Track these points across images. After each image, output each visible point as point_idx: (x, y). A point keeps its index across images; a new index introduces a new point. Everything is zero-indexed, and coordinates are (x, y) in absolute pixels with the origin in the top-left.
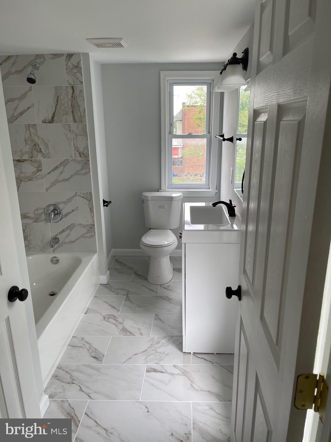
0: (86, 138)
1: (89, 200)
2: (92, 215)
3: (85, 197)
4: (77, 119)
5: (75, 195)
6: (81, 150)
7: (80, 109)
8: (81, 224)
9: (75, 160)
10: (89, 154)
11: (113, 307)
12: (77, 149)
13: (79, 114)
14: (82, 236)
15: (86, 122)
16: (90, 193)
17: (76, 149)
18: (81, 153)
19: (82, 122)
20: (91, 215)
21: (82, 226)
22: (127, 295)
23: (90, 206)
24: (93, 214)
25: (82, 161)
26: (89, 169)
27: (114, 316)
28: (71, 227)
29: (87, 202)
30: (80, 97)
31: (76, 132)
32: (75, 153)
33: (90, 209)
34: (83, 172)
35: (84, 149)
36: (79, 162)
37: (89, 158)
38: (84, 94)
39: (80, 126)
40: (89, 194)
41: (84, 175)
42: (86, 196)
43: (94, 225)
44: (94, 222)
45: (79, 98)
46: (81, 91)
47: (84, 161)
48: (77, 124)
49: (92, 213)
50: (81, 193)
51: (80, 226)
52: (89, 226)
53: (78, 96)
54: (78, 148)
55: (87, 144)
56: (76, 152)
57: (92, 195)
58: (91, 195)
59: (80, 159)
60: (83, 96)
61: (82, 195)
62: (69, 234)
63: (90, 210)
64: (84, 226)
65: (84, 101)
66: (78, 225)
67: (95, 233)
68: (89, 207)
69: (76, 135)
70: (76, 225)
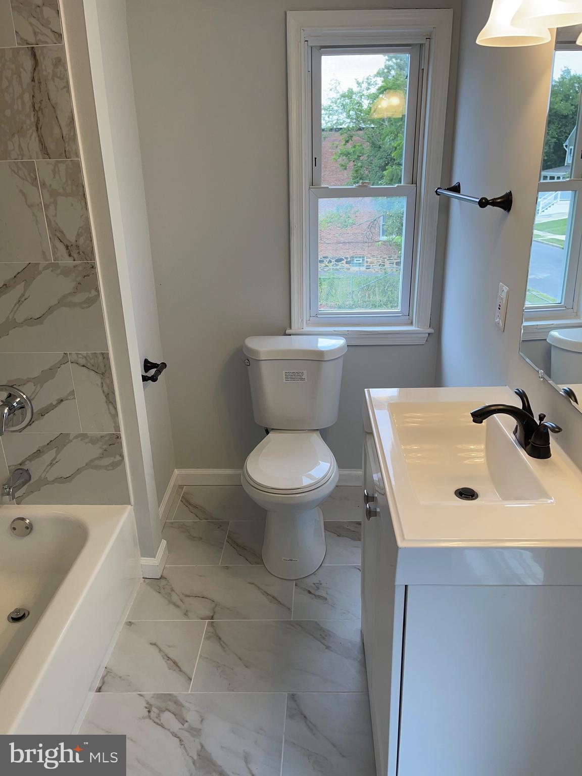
0: (83, 204)
1: (103, 374)
2: (113, 411)
3: (89, 365)
4: (51, 146)
5: (65, 360)
6: (71, 237)
7: (59, 117)
8: (84, 436)
9: (55, 266)
10: (93, 247)
11: (175, 663)
12: (58, 234)
13: (56, 130)
14: (90, 465)
15: (78, 155)
16: (103, 354)
17: (55, 235)
18: (72, 245)
19: (66, 154)
20: (110, 413)
21: (87, 440)
22: (212, 618)
23: (105, 388)
24: (115, 408)
25: (75, 267)
26: (97, 290)
27: (177, 702)
28: (59, 442)
29: (97, 379)
30: (57, 80)
31: (50, 186)
32: (54, 247)
33: (107, 396)
34: (80, 298)
35: (79, 235)
36: (66, 272)
37: (94, 259)
38: (66, 70)
39: (62, 167)
40: (101, 358)
41: (85, 306)
42: (92, 361)
43: (118, 437)
44: (117, 428)
45: (54, 81)
46: (60, 62)
47: (80, 268)
48: (53, 160)
49: (111, 407)
50: (80, 356)
51: (81, 440)
52: (107, 438)
53: (50, 77)
54: (63, 233)
55: (88, 219)
56: (57, 243)
57: (108, 359)
58: (106, 359)
59: (70, 262)
60: (65, 78)
61: (82, 361)
62: (55, 459)
63: (105, 398)
64: (94, 441)
65: (69, 91)
66: (76, 437)
67: (122, 456)
68: (104, 392)
69: (54, 194)
70: (71, 437)
